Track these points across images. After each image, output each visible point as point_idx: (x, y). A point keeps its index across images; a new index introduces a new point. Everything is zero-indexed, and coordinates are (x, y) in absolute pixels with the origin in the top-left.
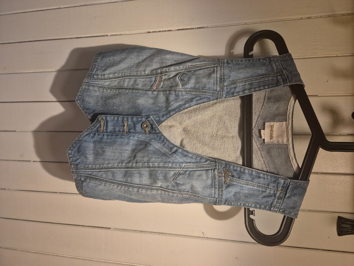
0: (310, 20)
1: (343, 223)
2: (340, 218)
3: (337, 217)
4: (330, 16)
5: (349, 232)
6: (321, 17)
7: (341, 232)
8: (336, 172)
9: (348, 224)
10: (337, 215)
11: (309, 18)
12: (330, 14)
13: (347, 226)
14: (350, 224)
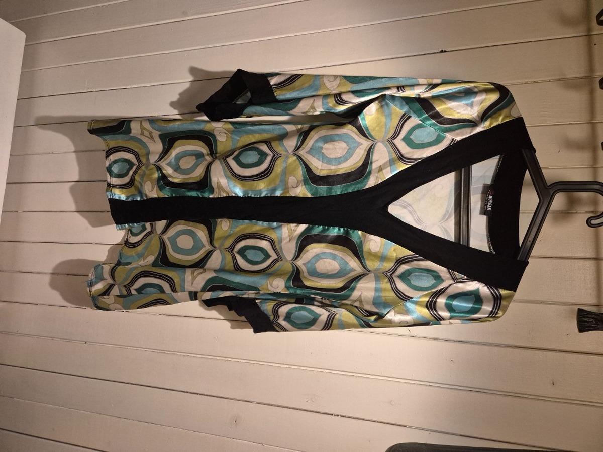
0: (536, 84)
1: (584, 317)
2: (580, 311)
3: (577, 310)
4: (560, 80)
5: (593, 327)
6: (550, 81)
7: (582, 328)
8: (574, 255)
9: (590, 318)
10: (577, 308)
11: (535, 82)
12: (559, 78)
13: (590, 321)
14: (593, 318)
